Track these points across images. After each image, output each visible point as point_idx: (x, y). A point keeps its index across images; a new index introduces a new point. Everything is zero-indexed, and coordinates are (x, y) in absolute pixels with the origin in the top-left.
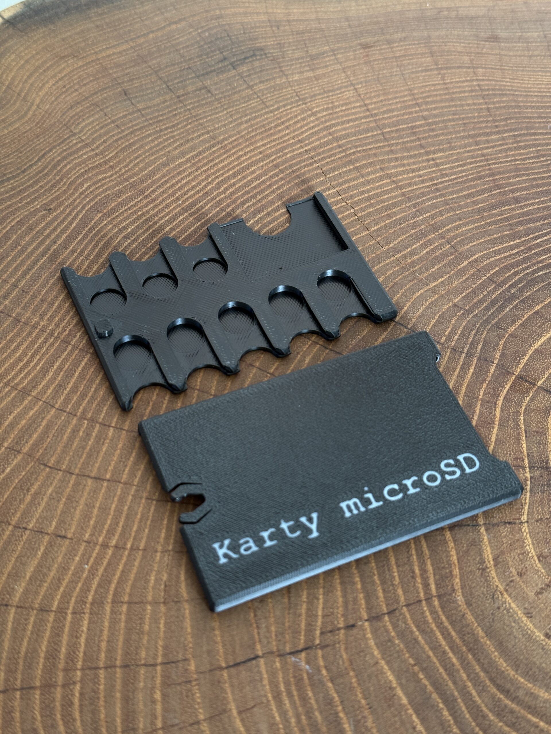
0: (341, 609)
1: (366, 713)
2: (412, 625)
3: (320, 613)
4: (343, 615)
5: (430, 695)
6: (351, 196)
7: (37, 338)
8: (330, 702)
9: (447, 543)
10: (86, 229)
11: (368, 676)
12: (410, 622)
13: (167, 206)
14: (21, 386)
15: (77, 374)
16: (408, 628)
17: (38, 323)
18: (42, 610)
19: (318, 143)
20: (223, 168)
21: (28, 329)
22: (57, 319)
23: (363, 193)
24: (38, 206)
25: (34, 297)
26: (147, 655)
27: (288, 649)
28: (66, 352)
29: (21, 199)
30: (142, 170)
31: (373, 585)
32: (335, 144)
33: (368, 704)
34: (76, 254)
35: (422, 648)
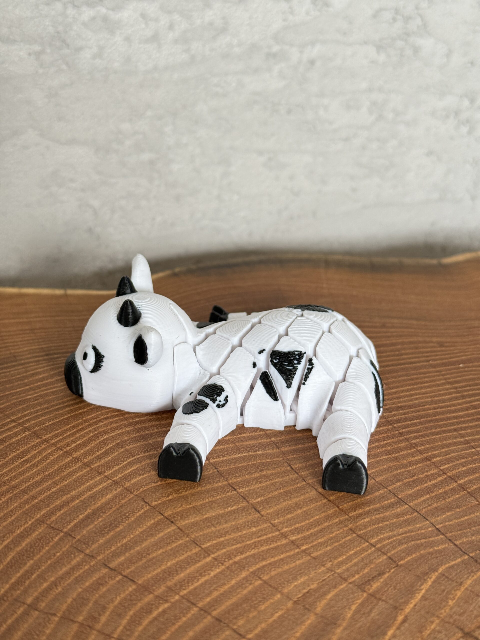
18: (194, 542)
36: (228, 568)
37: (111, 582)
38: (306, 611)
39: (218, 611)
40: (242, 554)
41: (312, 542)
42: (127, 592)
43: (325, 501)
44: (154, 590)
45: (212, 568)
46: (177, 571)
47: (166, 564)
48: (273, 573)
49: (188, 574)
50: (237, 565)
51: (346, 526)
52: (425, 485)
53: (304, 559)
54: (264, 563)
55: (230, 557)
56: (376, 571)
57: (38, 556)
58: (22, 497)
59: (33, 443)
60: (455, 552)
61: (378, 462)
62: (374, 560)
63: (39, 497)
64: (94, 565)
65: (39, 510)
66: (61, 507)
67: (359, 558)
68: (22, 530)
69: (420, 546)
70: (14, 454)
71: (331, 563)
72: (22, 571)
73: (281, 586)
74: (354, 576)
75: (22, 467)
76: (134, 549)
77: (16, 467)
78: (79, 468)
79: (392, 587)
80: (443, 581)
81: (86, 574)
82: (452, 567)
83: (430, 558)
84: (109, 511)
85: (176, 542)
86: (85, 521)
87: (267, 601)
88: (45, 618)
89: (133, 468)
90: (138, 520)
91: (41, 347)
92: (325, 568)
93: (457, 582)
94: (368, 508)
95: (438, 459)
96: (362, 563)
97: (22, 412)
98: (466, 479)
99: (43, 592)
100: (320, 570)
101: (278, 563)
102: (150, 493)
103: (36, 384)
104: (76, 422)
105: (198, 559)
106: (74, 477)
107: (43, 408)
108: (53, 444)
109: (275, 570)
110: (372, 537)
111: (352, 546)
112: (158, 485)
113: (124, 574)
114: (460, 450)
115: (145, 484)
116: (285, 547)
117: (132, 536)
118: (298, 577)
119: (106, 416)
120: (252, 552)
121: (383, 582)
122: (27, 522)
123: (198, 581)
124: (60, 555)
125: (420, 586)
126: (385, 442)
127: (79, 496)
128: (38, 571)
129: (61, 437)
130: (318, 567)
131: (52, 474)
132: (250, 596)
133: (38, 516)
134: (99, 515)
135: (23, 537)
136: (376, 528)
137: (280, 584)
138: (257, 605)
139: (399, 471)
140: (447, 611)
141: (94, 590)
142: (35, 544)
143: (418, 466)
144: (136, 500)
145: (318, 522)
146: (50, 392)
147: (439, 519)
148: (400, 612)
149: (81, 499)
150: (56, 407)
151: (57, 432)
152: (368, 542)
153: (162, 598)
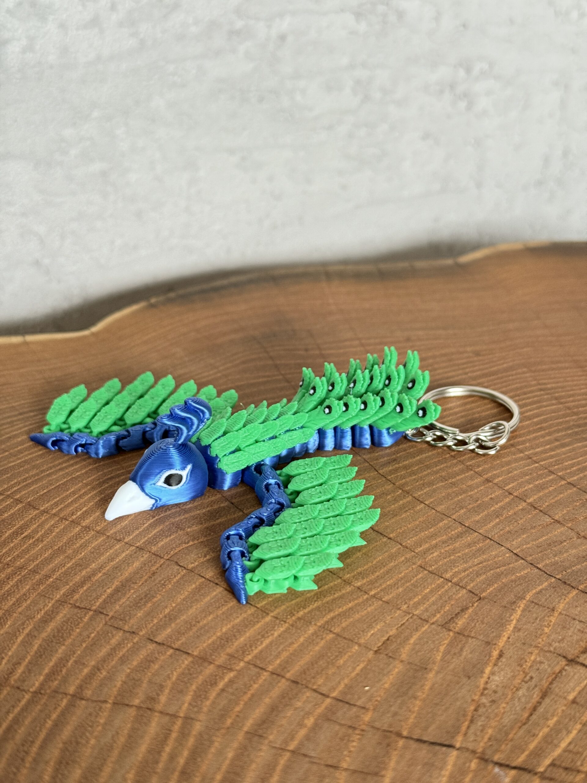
3: (563, 745)
26: (323, 683)
27: (496, 758)
36: (292, 625)
37: (162, 658)
38: (391, 659)
39: (292, 672)
40: (305, 608)
41: (381, 585)
42: (183, 666)
43: (385, 539)
44: (214, 660)
45: (274, 627)
46: (235, 636)
47: (221, 630)
48: (344, 625)
49: (249, 638)
50: (302, 621)
51: (414, 564)
52: (492, 509)
53: (375, 605)
54: (332, 614)
55: (292, 613)
56: (458, 607)
57: (70, 640)
58: (33, 578)
59: (31, 516)
60: (540, 576)
61: (434, 491)
62: (454, 596)
63: (54, 575)
64: (137, 642)
65: (57, 589)
66: (82, 583)
67: (436, 596)
68: (43, 614)
69: (500, 575)
70: (11, 531)
71: (406, 606)
72: (54, 660)
73: (357, 637)
74: (435, 616)
75: (24, 545)
76: (180, 618)
77: (18, 545)
78: (92, 537)
79: (480, 622)
80: (533, 608)
81: (130, 653)
82: (541, 591)
83: (514, 586)
84: (140, 581)
85: (227, 605)
86: (116, 595)
87: (345, 654)
88: (95, 708)
89: (156, 531)
90: (177, 586)
91: (11, 405)
92: (401, 612)
93: (548, 608)
94: (434, 542)
95: (500, 479)
96: (441, 601)
97: (8, 483)
98: (536, 497)
99: (86, 679)
100: (397, 615)
101: (347, 613)
102: (184, 556)
103: (16, 449)
104: (76, 487)
105: (256, 620)
106: (90, 548)
107: (32, 475)
108: (55, 515)
109: (346, 621)
110: (446, 571)
111: (426, 584)
112: (190, 546)
113: (176, 646)
114: (522, 467)
115: (174, 546)
116: (351, 595)
117: (174, 605)
118: (374, 625)
119: (109, 476)
120: (315, 605)
121: (468, 617)
122: (46, 604)
123: (262, 643)
124: (95, 636)
125: (510, 618)
126: (438, 467)
127: (100, 568)
128: (73, 657)
129: (62, 506)
130: (393, 611)
131: (62, 548)
132: (324, 652)
133: (58, 596)
134: (130, 586)
135: (46, 621)
136: (448, 561)
137: (355, 635)
138: (334, 661)
139: (460, 497)
140: (544, 639)
141: (146, 668)
142: (62, 628)
143: (479, 489)
144: (168, 565)
145: (382, 563)
146: (35, 457)
147: (514, 543)
148: (494, 647)
149: (104, 571)
150: (48, 472)
151: (56, 500)
152: (442, 578)
153: (225, 668)
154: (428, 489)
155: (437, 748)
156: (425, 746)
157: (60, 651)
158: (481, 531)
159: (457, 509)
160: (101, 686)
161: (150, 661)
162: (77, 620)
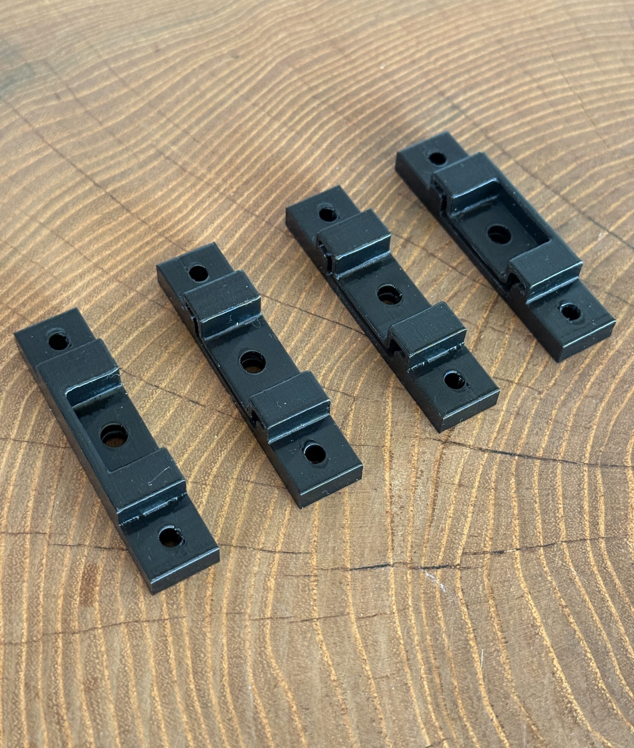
0: (490, 531)
1: (501, 646)
2: (570, 564)
3: (466, 532)
4: (491, 539)
5: (579, 642)
6: (582, 86)
7: (201, 190)
8: (461, 627)
9: (627, 482)
10: (274, 83)
11: (510, 608)
12: (568, 559)
13: (367, 70)
14: (176, 239)
15: (237, 235)
16: (564, 566)
17: (204, 175)
19: (552, 22)
20: (438, 36)
21: (193, 180)
22: (226, 174)
23: (596, 83)
24: (225, 52)
25: (205, 147)
26: (266, 540)
27: (423, 562)
28: (229, 211)
29: (208, 42)
30: (345, 27)
31: (532, 513)
32: (573, 26)
33: (505, 638)
34: (257, 108)
35: (578, 590)
154: (262, 276)
155: (377, 570)
156: (367, 573)
157: (25, 590)
158: (327, 316)
159: (298, 294)
160: (82, 614)
161: (111, 571)
162: (20, 550)
